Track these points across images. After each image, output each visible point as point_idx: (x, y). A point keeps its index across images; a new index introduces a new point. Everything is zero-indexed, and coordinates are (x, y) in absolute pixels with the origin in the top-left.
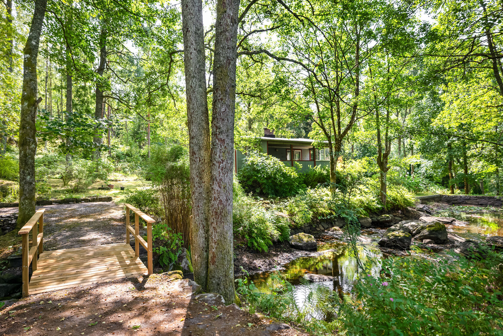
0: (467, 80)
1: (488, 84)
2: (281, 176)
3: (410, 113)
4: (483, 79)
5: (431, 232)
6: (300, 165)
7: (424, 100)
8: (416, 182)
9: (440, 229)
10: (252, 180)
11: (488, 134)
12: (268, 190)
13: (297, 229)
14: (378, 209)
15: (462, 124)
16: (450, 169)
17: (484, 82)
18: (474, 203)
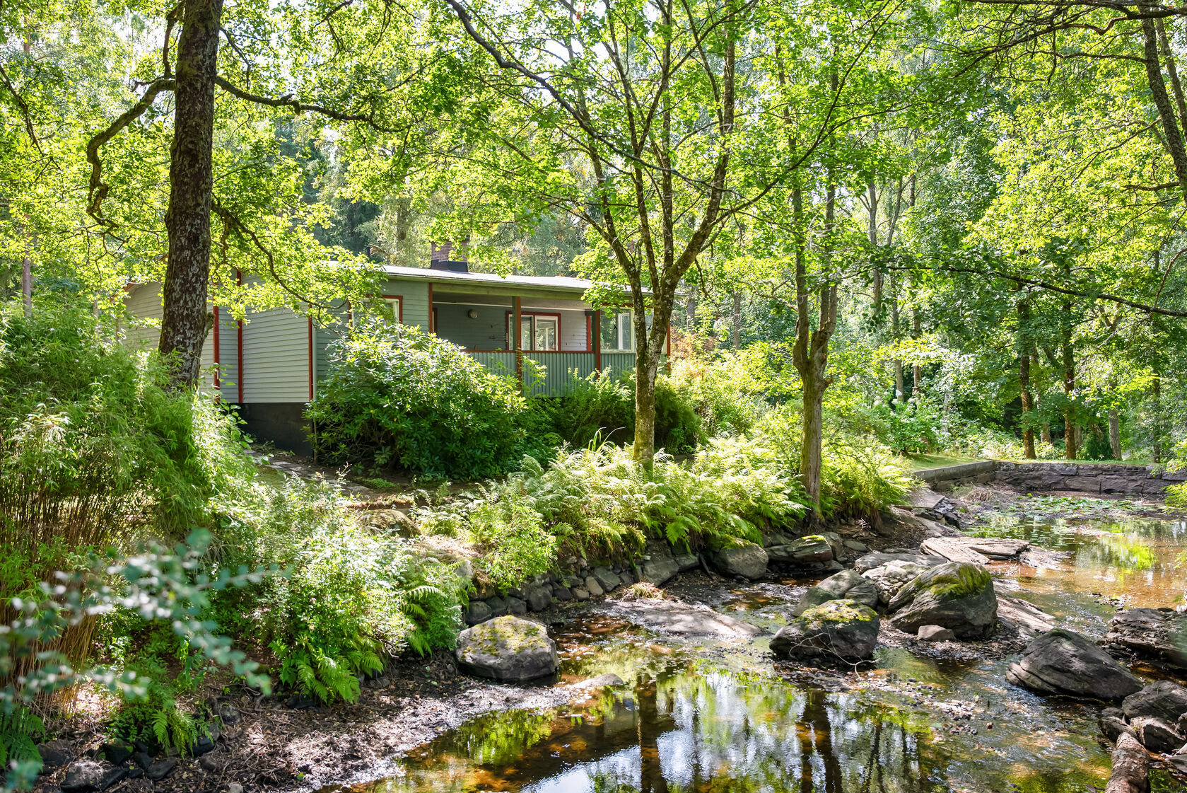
0: (1072, 103)
1: (1132, 119)
2: (466, 407)
3: (913, 204)
4: (1119, 101)
5: (944, 600)
6: (538, 368)
7: (954, 162)
8: (922, 423)
9: (975, 590)
10: (360, 420)
11: (1131, 275)
12: (420, 455)
13: (502, 598)
14: (792, 515)
15: (1055, 239)
16: (1025, 379)
17: (1121, 112)
18: (1090, 487)
